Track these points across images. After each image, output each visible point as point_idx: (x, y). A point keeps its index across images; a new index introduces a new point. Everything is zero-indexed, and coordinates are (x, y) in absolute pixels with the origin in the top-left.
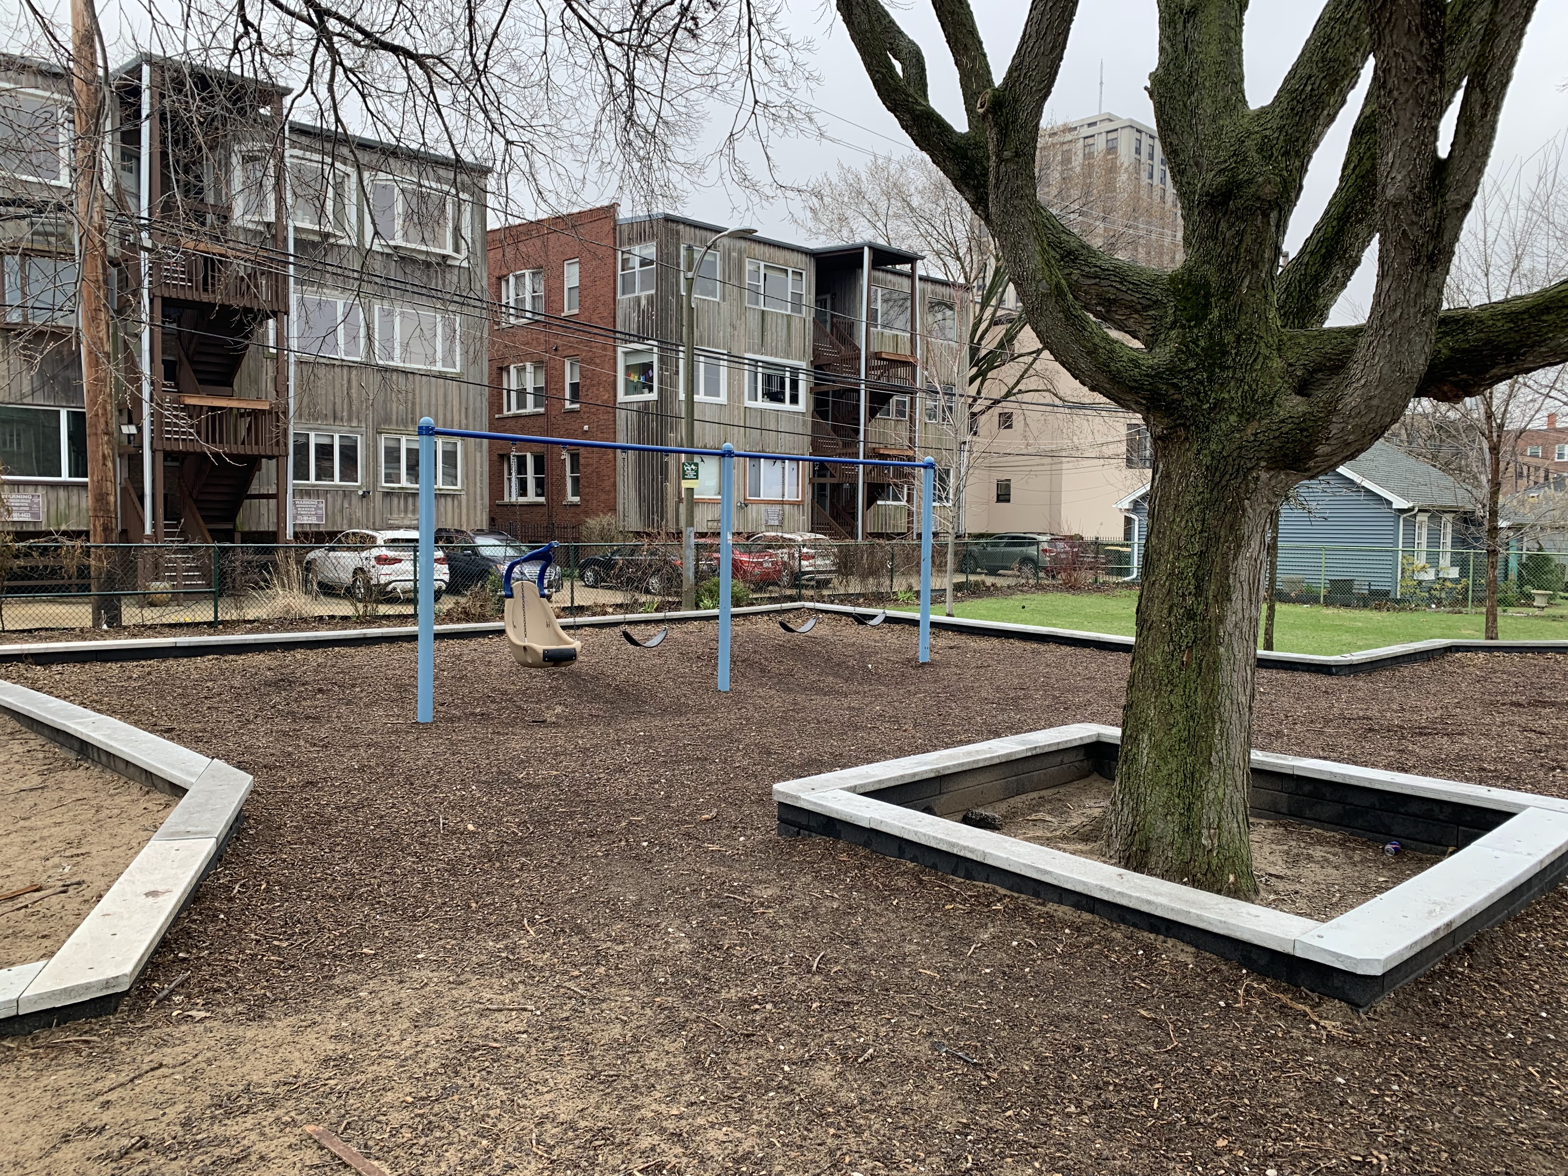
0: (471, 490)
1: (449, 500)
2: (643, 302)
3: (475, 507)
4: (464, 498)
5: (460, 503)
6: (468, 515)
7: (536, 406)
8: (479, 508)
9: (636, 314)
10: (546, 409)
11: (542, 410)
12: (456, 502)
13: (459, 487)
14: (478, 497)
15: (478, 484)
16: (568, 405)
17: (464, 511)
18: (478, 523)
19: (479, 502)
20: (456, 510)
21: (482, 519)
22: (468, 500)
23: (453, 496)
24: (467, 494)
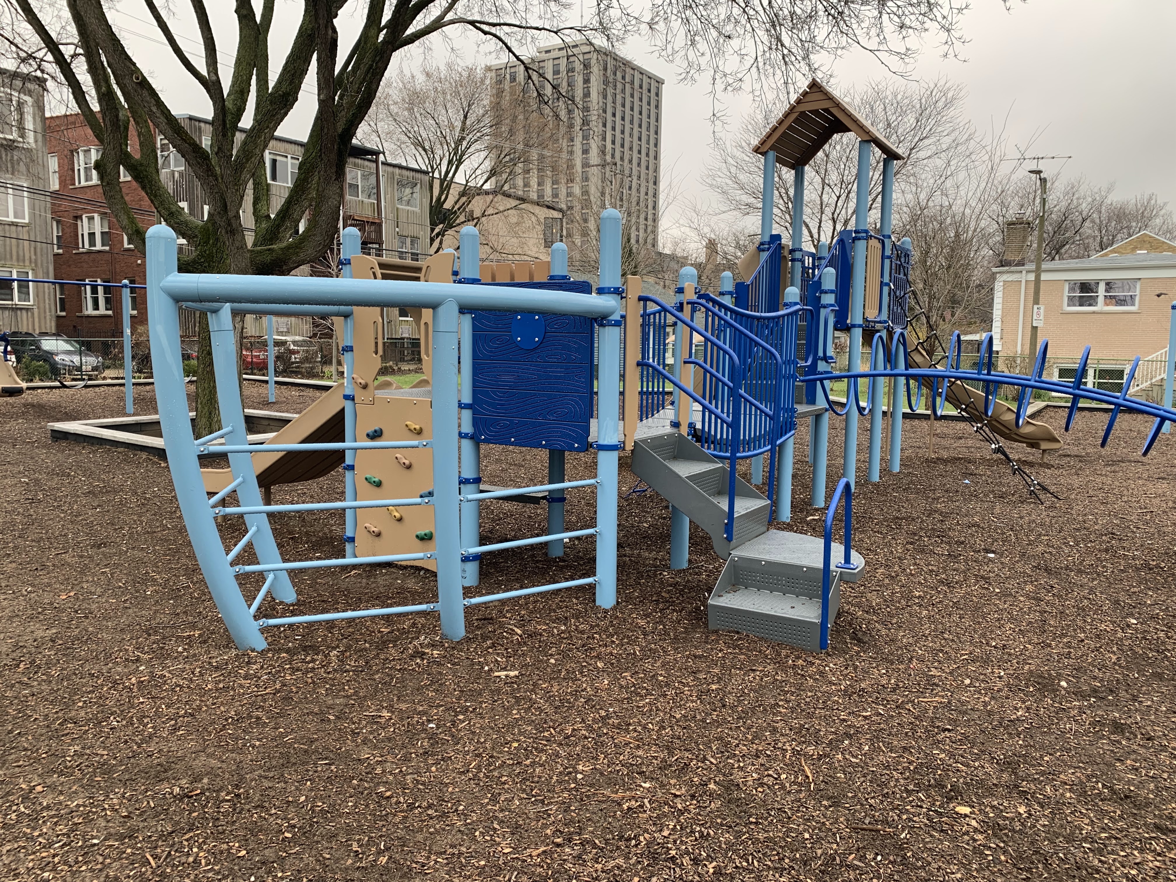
0: (42, 305)
1: (24, 312)
2: (177, 175)
3: (45, 317)
4: (36, 311)
5: (33, 314)
6: (40, 322)
7: (103, 245)
8: (48, 317)
9: (172, 183)
10: (111, 249)
11: (107, 248)
12: (29, 313)
13: (31, 303)
14: (47, 311)
15: (47, 301)
16: (126, 246)
17: (36, 320)
18: (48, 328)
19: (48, 314)
20: (30, 320)
21: (51, 326)
22: (39, 313)
23: (27, 310)
24: (38, 308)
